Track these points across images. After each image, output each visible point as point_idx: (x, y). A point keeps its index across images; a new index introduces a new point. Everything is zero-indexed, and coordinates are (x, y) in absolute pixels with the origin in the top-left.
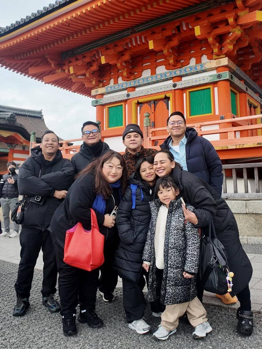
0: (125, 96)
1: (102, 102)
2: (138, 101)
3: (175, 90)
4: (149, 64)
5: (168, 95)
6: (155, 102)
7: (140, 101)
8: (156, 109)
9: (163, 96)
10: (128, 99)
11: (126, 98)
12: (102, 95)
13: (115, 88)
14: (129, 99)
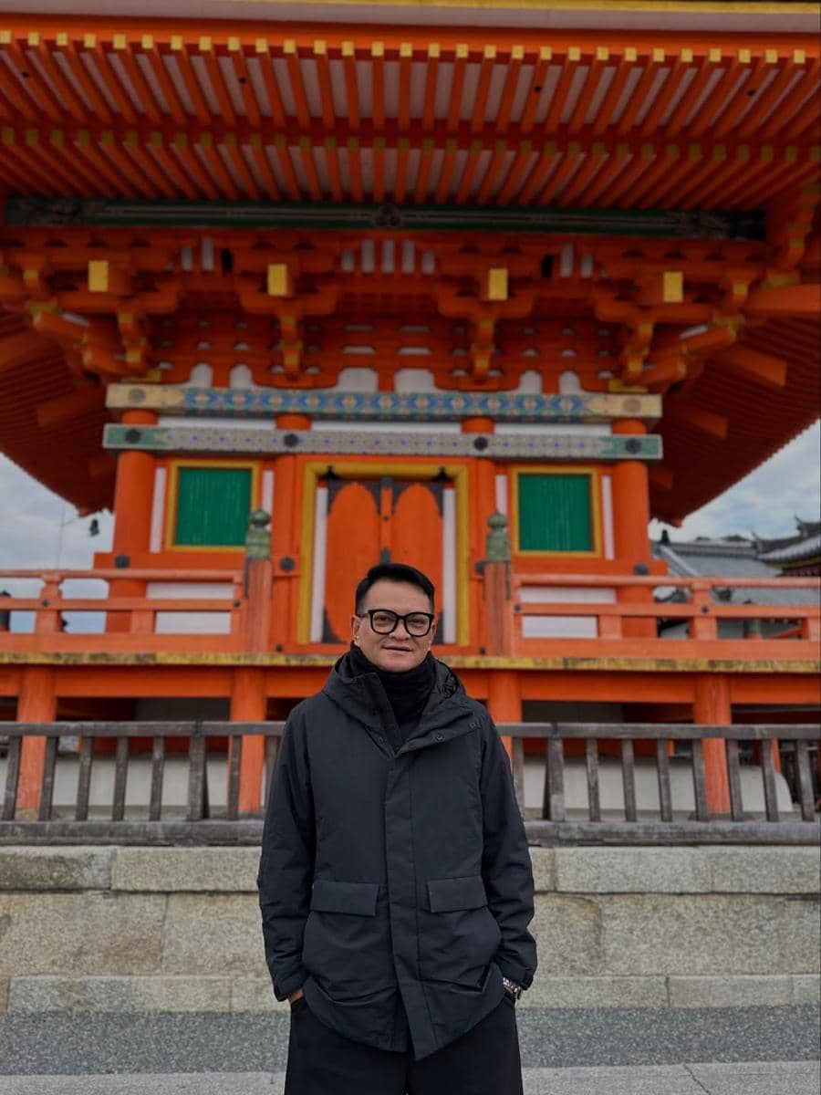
0: (274, 441)
1: (159, 442)
2: (330, 468)
3: (479, 458)
4: (368, 350)
5: (451, 469)
6: (401, 482)
7: (341, 468)
8: (398, 508)
9: (432, 469)
10: (287, 454)
11: (280, 447)
12: (156, 414)
13: (230, 402)
14: (294, 455)
